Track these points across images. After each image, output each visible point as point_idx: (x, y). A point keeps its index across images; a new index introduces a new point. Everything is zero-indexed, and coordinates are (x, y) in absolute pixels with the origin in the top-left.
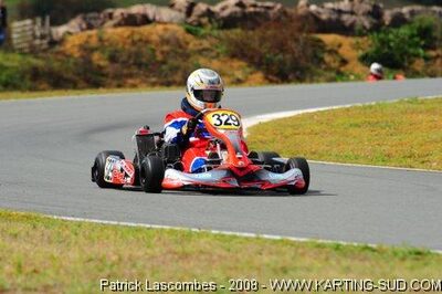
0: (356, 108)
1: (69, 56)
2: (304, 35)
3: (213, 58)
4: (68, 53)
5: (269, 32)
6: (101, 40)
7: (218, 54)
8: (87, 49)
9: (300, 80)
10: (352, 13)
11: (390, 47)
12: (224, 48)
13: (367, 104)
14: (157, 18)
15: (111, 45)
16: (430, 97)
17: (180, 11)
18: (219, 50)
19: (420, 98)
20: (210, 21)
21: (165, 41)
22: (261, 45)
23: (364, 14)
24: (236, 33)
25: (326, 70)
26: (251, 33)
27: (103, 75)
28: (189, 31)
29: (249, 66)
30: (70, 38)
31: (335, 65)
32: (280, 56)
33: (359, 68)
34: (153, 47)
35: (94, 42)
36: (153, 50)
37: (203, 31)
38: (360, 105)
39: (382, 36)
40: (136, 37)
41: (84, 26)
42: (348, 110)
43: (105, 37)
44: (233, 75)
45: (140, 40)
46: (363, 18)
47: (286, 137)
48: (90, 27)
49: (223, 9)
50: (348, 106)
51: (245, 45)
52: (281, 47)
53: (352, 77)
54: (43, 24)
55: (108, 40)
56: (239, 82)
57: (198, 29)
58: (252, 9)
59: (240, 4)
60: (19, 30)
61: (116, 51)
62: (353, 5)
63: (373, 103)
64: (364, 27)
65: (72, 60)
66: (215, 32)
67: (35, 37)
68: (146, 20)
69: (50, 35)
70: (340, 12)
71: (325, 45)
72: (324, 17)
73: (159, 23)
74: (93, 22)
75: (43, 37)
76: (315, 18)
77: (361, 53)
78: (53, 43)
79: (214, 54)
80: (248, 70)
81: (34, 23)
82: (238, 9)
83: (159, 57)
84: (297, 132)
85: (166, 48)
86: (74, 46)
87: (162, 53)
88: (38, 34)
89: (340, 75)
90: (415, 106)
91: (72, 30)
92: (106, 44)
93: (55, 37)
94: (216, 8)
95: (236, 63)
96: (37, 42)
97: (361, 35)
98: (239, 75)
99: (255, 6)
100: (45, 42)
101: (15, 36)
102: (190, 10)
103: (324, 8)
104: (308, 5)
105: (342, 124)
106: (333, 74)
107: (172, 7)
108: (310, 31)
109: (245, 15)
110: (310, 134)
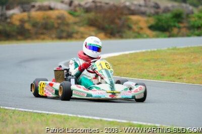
0: (147, 52)
1: (14, 25)
3: (80, 26)
5: (108, 15)
6: (29, 17)
7: (84, 24)
8: (22, 21)
10: (146, 6)
13: (153, 50)
14: (56, 7)
16: (182, 47)
17: (66, 4)
19: (177, 47)
21: (59, 18)
22: (103, 21)
23: (151, 7)
25: (133, 32)
26: (99, 15)
28: (71, 14)
31: (137, 30)
32: (112, 26)
33: (149, 32)
34: (53, 20)
35: (26, 18)
36: (53, 23)
37: (77, 14)
38: (149, 50)
40: (45, 16)
41: (22, 10)
42: (144, 53)
43: (31, 16)
44: (90, 34)
45: (47, 18)
47: (115, 66)
48: (24, 11)
49: (86, 3)
50: (144, 51)
51: (96, 20)
52: (112, 22)
53: (145, 36)
54: (2, 9)
57: (74, 13)
58: (99, 4)
59: (93, 2)
61: (36, 23)
62: (146, 3)
63: (156, 50)
64: (151, 13)
65: (16, 27)
66: (83, 14)
68: (50, 9)
69: (5, 14)
70: (140, 6)
71: (133, 21)
72: (133, 8)
74: (26, 9)
75: (2, 15)
76: (128, 8)
77: (149, 25)
78: (6, 18)
79: (81, 24)
80: (97, 32)
82: (93, 4)
83: (56, 26)
85: (59, 21)
86: (16, 20)
89: (138, 35)
90: (175, 51)
91: (16, 13)
92: (32, 19)
93: (8, 16)
94: (83, 3)
95: (92, 29)
97: (149, 16)
99: (100, 2)
100: (3, 18)
102: (71, 4)
103: (132, 4)
104: (125, 2)
105: (141, 60)
106: (136, 34)
107: (62, 2)
108: (126, 15)
109: (96, 7)
110: (126, 64)
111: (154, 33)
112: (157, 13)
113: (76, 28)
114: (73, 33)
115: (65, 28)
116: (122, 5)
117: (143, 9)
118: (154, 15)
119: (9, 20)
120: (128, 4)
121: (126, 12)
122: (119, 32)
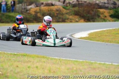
0: (116, 29)
1: (31, 14)
2: (95, 9)
3: (70, 15)
4: (31, 13)
5: (85, 9)
6: (40, 10)
7: (71, 14)
8: (36, 12)
9: (94, 21)
10: (108, 3)
11: (118, 13)
12: (73, 13)
14: (55, 4)
15: (43, 11)
17: (61, 2)
18: (72, 13)
20: (69, 5)
21: (57, 10)
22: (83, 12)
23: (111, 4)
24: (76, 9)
25: (101, 19)
26: (80, 8)
27: (40, 19)
28: (64, 8)
29: (80, 18)
30: (32, 9)
31: (103, 17)
32: (88, 15)
33: (110, 18)
34: (54, 12)
35: (38, 10)
36: (54, 13)
37: (68, 8)
39: (116, 10)
40: (49, 9)
41: (36, 6)
43: (41, 9)
44: (75, 20)
45: (50, 10)
46: (111, 5)
47: (99, 37)
48: (37, 6)
49: (73, 2)
50: (114, 28)
51: (79, 12)
52: (89, 13)
53: (108, 21)
54: (24, 5)
55: (42, 10)
56: (77, 22)
57: (66, 7)
58: (81, 2)
59: (77, 1)
60: (18, 7)
61: (44, 13)
62: (108, 2)
64: (111, 7)
65: (32, 15)
66: (71, 8)
67: (22, 9)
68: (52, 5)
69: (26, 8)
70: (105, 3)
71: (101, 12)
72: (100, 4)
73: (56, 5)
74: (38, 5)
75: (24, 9)
76: (98, 5)
77: (110, 14)
78: (27, 10)
79: (70, 14)
80: (80, 19)
81: (22, 5)
82: (77, 2)
83: (56, 15)
84: (101, 35)
85: (57, 12)
86: (33, 11)
87: (56, 13)
88: (23, 8)
89: (104, 20)
91: (32, 7)
92: (41, 11)
93: (28, 9)
94: (71, 2)
95: (76, 17)
96: (23, 10)
97: (110, 9)
98: (77, 20)
99: (82, 1)
100: (25, 10)
101: (17, 8)
102: (64, 2)
103: (100, 2)
104: (96, 1)
105: (113, 33)
106: (103, 20)
107: (59, 1)
108: (96, 8)
109: (79, 4)
110: (105, 36)
111: (113, 19)
112: (115, 8)
113: (67, 16)
114: (65, 19)
115: (61, 16)
116: (94, 3)
117: (106, 5)
118: (113, 8)
119: (28, 12)
120: (97, 2)
121: (96, 7)
122: (92, 19)
